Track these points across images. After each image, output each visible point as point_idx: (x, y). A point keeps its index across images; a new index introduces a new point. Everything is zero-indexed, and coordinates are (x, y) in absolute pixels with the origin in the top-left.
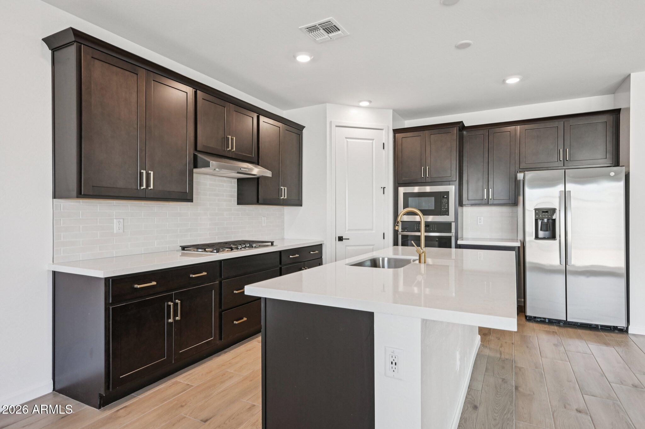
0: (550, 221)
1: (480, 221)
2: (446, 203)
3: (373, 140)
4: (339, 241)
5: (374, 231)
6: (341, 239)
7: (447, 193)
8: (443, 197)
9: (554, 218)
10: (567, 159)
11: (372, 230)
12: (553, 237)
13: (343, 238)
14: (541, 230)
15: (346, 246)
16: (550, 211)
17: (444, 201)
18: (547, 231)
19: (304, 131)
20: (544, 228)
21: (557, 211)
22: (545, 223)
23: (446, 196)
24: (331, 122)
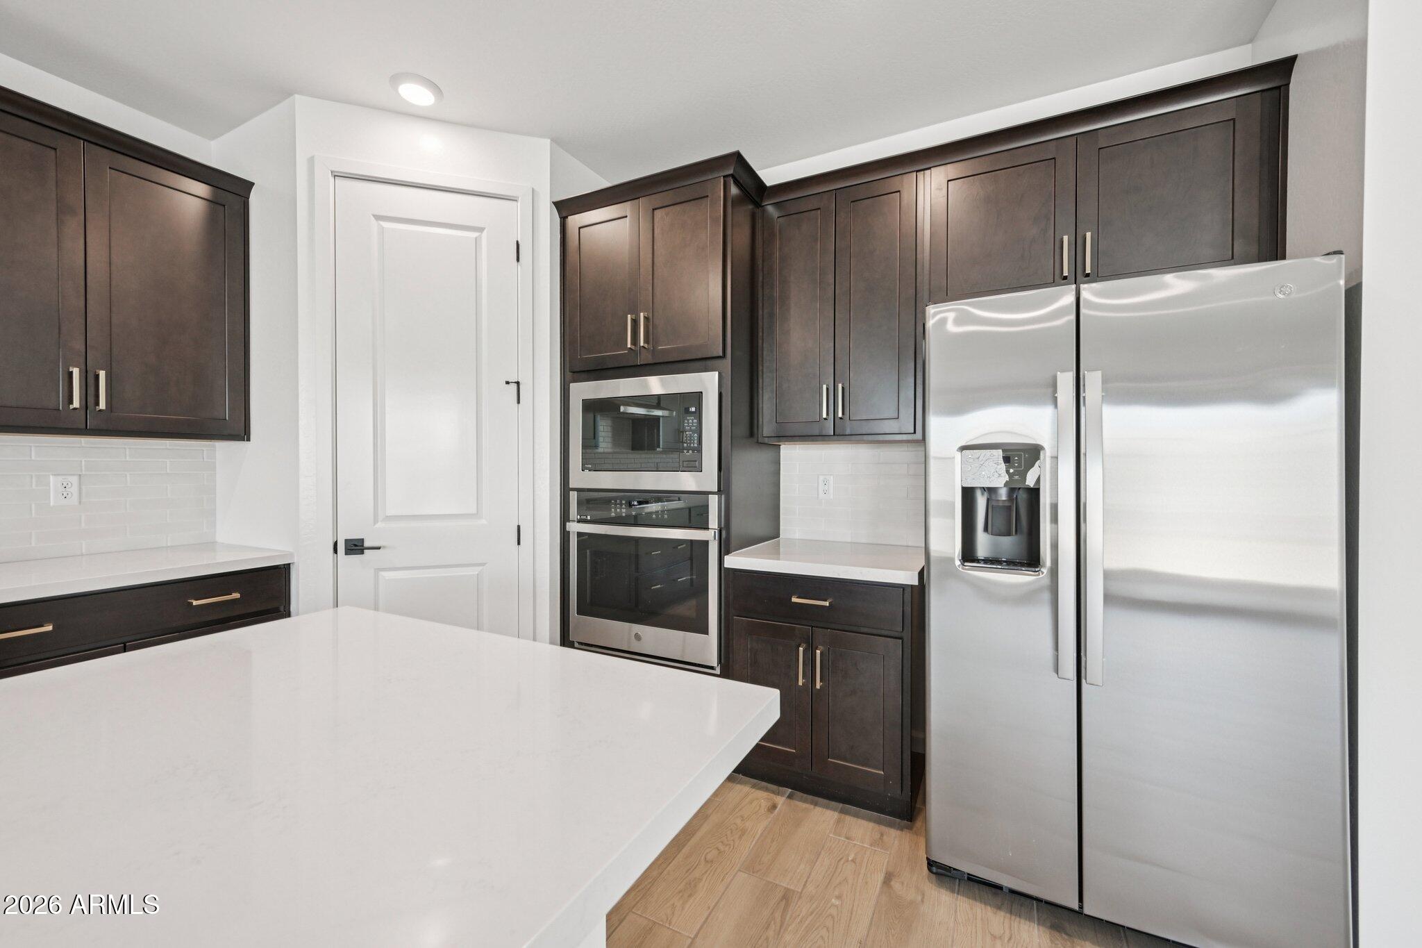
0: (1022, 496)
1: (826, 487)
2: (694, 432)
3: (481, 230)
4: (346, 554)
5: (484, 522)
6: (355, 547)
7: (697, 397)
8: (687, 411)
9: (1030, 481)
10: (1088, 271)
11: (477, 515)
12: (1031, 560)
13: (366, 544)
14: (986, 529)
15: (378, 570)
16: (1020, 456)
17: (688, 423)
18: (1009, 534)
19: (254, 199)
20: (999, 522)
21: (1046, 456)
22: (1001, 504)
23: (693, 409)
24: (311, 161)
